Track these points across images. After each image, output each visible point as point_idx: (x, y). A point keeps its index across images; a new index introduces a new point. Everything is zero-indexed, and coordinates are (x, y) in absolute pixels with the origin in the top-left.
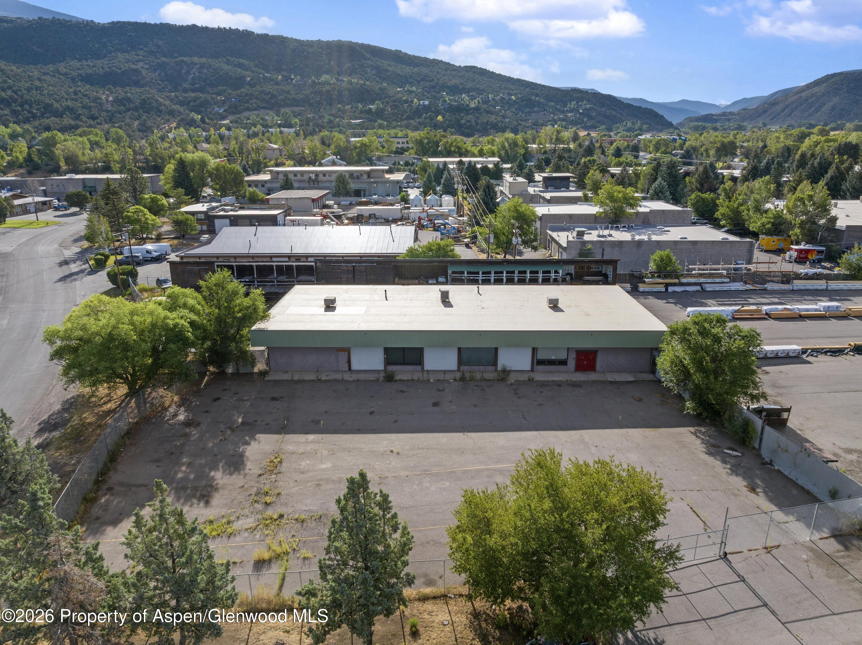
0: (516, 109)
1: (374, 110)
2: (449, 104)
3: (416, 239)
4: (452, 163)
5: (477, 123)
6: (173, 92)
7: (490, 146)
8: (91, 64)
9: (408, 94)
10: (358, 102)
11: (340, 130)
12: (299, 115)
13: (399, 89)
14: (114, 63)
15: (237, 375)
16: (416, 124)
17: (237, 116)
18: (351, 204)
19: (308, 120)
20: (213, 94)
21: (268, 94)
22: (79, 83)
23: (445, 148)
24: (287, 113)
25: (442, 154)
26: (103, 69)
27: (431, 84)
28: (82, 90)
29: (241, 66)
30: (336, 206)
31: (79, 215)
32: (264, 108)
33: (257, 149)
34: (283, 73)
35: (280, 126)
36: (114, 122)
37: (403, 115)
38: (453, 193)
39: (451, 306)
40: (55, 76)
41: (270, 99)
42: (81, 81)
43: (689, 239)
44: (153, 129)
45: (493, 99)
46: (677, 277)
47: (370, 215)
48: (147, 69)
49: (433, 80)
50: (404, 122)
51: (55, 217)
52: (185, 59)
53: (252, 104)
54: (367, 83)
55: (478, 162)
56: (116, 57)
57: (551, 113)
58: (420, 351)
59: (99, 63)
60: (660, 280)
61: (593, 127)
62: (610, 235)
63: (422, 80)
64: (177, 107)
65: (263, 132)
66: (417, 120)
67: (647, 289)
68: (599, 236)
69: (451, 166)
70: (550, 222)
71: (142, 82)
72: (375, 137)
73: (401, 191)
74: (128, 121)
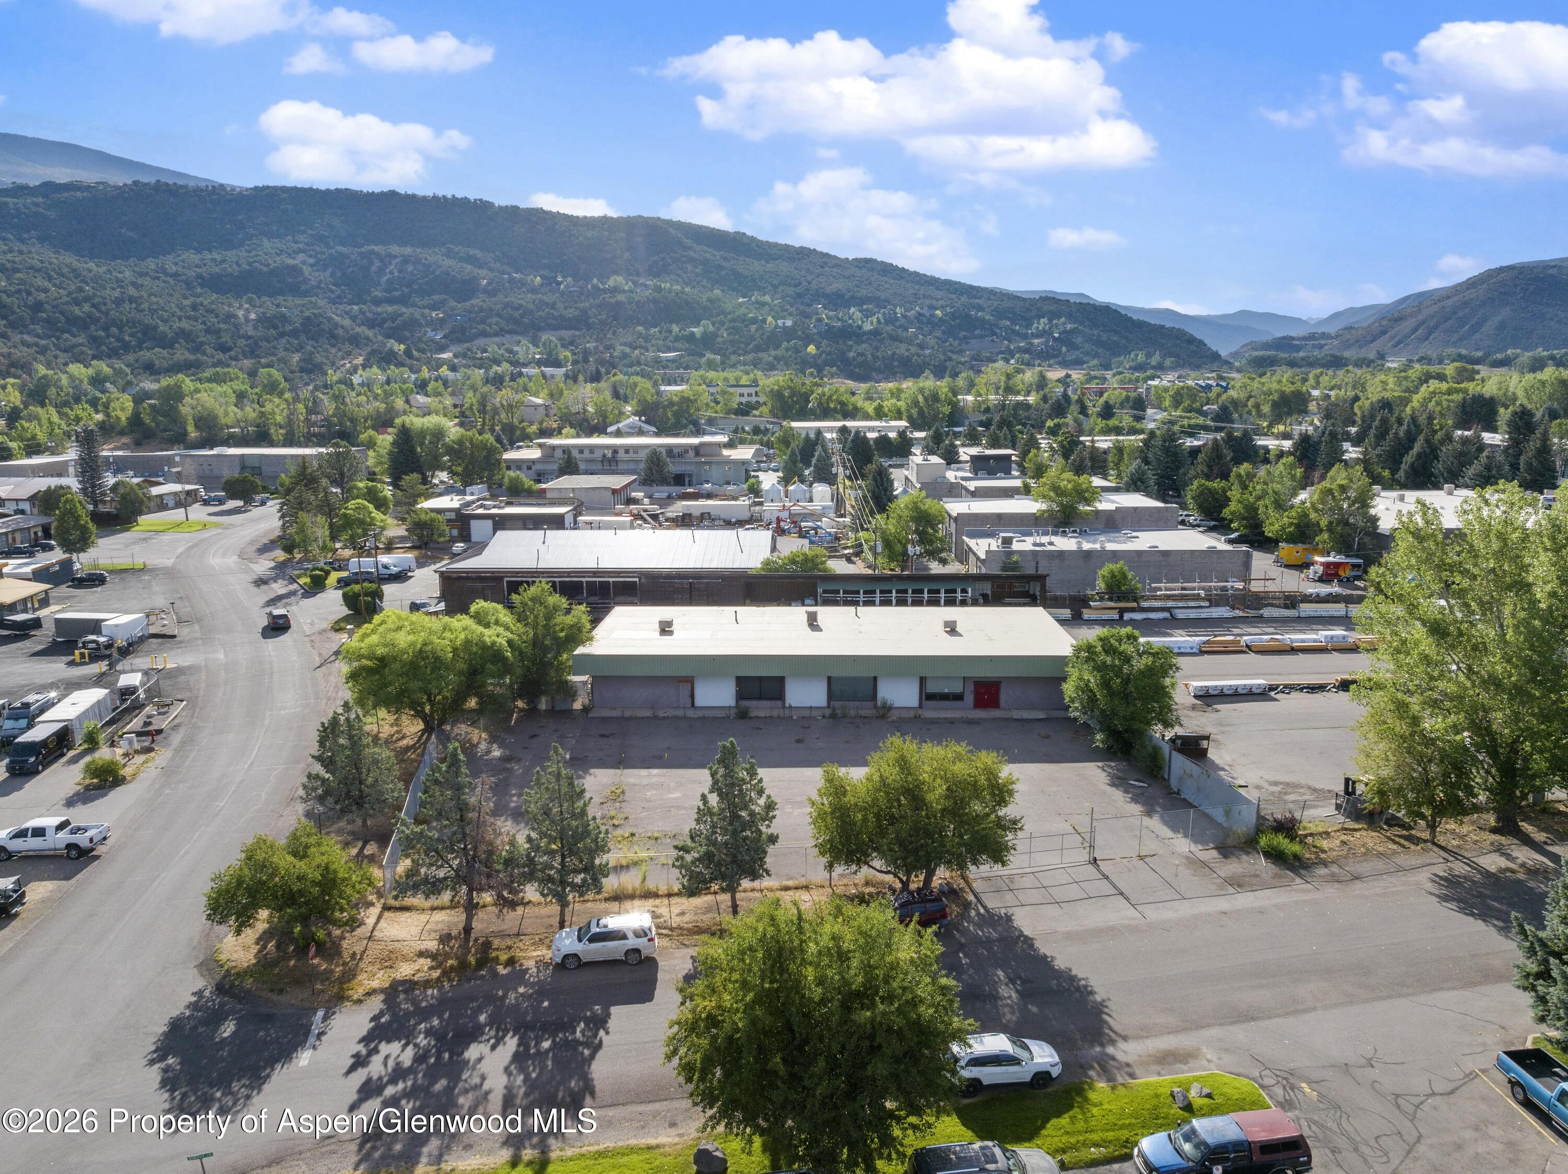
0: (944, 333)
1: (698, 336)
2: (827, 324)
3: (774, 549)
4: (830, 429)
5: (875, 358)
6: (357, 304)
7: (894, 401)
8: (218, 257)
9: (757, 309)
10: (671, 322)
11: (642, 370)
12: (571, 343)
13: (741, 300)
14: (257, 256)
15: (552, 712)
16: (771, 359)
17: (466, 345)
18: (669, 497)
19: (586, 354)
20: (425, 308)
21: (517, 309)
22: (199, 290)
23: (820, 404)
24: (551, 341)
25: (814, 414)
26: (238, 265)
27: (797, 290)
28: (206, 303)
29: (471, 260)
30: (646, 501)
31: (245, 511)
32: (511, 332)
33: (510, 406)
34: (542, 272)
35: (539, 363)
36: (258, 356)
37: (749, 344)
38: (830, 479)
39: (821, 630)
40: (158, 278)
41: (522, 316)
42: (202, 286)
43: (1162, 548)
44: (326, 367)
45: (904, 316)
46: (1135, 600)
47: (702, 514)
48: (312, 266)
49: (800, 284)
50: (750, 357)
51: (210, 514)
52: (376, 248)
53: (490, 327)
54: (687, 289)
55: (871, 429)
56: (259, 245)
57: (1005, 339)
58: (781, 681)
59: (231, 255)
60: (1112, 604)
61: (1077, 363)
62: (1051, 544)
63: (781, 284)
64: (362, 330)
65: (512, 374)
66: (773, 353)
67: (1093, 617)
68: (1035, 544)
69: (828, 436)
70: (969, 525)
71: (303, 287)
72: (704, 386)
73: (748, 477)
74: (282, 354)
